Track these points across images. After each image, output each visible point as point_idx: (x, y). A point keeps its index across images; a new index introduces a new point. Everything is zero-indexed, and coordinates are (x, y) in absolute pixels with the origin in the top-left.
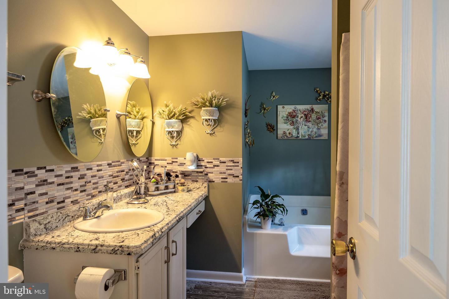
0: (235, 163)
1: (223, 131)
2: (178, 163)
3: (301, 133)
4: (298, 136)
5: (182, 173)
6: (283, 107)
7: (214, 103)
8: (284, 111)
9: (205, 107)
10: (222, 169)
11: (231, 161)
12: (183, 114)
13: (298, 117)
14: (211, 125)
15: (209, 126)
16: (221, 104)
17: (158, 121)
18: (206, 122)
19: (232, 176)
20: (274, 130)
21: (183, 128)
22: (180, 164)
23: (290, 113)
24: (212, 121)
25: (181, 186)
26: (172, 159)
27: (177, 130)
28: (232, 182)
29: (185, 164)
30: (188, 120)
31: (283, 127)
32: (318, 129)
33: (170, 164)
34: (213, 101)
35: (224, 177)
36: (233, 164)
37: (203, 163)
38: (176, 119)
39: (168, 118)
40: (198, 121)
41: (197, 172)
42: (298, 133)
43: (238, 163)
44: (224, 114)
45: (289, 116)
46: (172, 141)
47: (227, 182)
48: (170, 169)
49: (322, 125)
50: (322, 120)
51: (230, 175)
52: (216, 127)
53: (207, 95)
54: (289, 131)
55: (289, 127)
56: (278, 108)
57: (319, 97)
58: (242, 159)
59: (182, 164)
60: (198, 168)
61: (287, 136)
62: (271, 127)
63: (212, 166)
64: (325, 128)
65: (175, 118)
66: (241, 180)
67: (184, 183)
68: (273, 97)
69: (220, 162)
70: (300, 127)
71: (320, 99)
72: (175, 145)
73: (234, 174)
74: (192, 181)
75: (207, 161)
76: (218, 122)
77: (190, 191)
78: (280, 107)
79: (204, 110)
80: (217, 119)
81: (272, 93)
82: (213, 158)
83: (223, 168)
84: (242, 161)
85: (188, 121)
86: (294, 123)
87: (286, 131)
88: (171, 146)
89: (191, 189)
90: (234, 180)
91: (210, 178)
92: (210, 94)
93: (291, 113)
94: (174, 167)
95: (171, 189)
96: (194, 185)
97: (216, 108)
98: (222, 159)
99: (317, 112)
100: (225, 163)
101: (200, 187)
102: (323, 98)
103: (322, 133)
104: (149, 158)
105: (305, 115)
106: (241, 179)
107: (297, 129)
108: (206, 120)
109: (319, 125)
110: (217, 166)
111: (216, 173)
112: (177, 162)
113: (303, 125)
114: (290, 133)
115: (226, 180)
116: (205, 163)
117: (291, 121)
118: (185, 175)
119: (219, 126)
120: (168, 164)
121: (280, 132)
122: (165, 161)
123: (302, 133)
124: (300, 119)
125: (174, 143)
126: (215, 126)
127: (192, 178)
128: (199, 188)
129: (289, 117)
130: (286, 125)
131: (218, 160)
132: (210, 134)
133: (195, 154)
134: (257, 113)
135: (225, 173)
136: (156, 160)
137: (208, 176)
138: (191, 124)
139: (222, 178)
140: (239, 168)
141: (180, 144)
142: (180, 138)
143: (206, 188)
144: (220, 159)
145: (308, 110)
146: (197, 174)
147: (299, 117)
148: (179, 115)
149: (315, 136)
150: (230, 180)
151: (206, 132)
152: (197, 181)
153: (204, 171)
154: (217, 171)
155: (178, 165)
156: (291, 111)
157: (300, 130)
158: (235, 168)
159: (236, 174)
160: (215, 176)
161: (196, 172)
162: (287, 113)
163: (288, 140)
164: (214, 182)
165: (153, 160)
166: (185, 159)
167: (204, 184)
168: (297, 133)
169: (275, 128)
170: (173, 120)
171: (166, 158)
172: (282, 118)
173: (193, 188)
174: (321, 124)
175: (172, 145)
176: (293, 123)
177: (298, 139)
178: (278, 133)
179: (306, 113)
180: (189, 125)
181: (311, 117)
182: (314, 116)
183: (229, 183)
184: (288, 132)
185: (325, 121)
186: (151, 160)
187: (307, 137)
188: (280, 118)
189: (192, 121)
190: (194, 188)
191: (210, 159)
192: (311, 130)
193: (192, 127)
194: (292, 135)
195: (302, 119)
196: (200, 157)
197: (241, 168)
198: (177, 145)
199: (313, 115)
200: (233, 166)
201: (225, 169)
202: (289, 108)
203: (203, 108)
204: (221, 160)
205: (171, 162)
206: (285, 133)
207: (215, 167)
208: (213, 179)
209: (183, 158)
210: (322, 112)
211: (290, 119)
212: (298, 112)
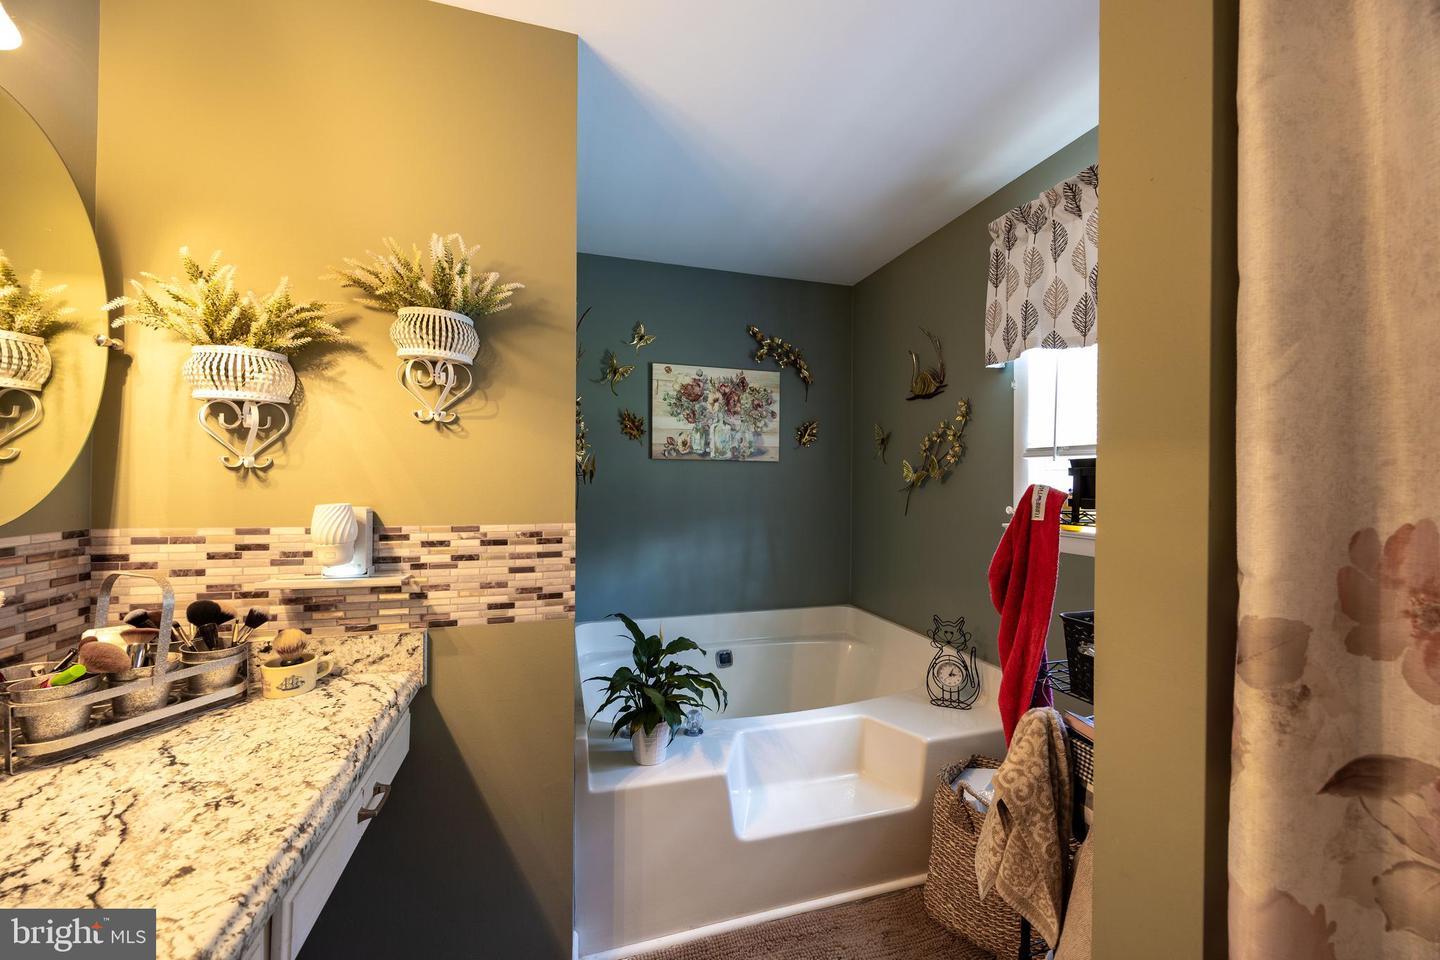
0: (548, 541)
1: (493, 416)
2: (274, 553)
3: (715, 443)
4: (708, 450)
5: (294, 597)
6: (668, 370)
7: (459, 290)
8: (669, 379)
9: (412, 304)
10: (492, 570)
11: (532, 535)
12: (299, 326)
13: (706, 399)
14: (442, 387)
15: (435, 391)
16: (488, 300)
17: (150, 350)
18: (419, 372)
19: (535, 595)
20: (642, 432)
21: (299, 392)
22: (284, 554)
23: (685, 387)
24: (446, 370)
25: (283, 664)
26: (239, 532)
27: (265, 398)
28: (533, 618)
29: (308, 554)
30: (327, 358)
31: (667, 425)
32: (757, 434)
33: (226, 556)
34: (450, 281)
35: (503, 599)
36: (540, 548)
37: (400, 546)
38: (258, 345)
39: (205, 337)
40: (380, 367)
41: (374, 590)
42: (707, 444)
43: (559, 541)
44: (499, 347)
45: (684, 394)
46: (238, 452)
47: (511, 620)
48: (227, 581)
49: (766, 425)
50: (766, 411)
51: (524, 590)
52: (467, 395)
53: (427, 250)
54: (683, 437)
55: (683, 427)
56: (654, 372)
57: (758, 350)
58: (574, 525)
59: (295, 554)
60: (378, 572)
61: (677, 451)
62: (633, 423)
63: (447, 559)
64: (772, 432)
65: (252, 339)
66: (571, 608)
67: (303, 646)
68: (640, 340)
69: (483, 543)
70: (712, 430)
71: (761, 356)
72: (254, 470)
73: (540, 589)
74: (348, 629)
75: (424, 537)
76: (472, 377)
77: (337, 674)
78: (658, 369)
79: (409, 319)
80: (470, 362)
81: (638, 326)
82: (449, 527)
83: (494, 567)
84: (573, 533)
85: (329, 363)
86: (697, 416)
87: (676, 437)
88: (233, 474)
89: (342, 664)
90: (540, 610)
91: (438, 610)
92: (438, 250)
93: (690, 387)
94: (247, 571)
95: (217, 687)
96: (355, 648)
97: (467, 315)
98: (493, 530)
99: (753, 390)
100: (504, 542)
101: (386, 652)
102: (770, 353)
103: (766, 445)
104: (94, 533)
105: (724, 394)
106: (572, 602)
107: (705, 432)
108: (419, 365)
109: (759, 425)
110: (471, 558)
111: (462, 586)
112: (265, 547)
113: (718, 421)
114: (684, 444)
115: (510, 613)
116: (410, 546)
117: (687, 408)
118: (307, 605)
119: (477, 393)
120: (210, 557)
121: (659, 440)
122: (192, 547)
123: (718, 445)
124: (713, 405)
125: (248, 460)
126: (460, 394)
127: (349, 614)
128: (381, 658)
129: (684, 399)
130: (674, 419)
131: (472, 534)
132: (438, 423)
133: (362, 513)
134: (591, 380)
135: (502, 585)
136: (135, 541)
137: (426, 603)
138: (343, 379)
139: (491, 607)
140: (565, 560)
141: (283, 467)
142: (282, 438)
143: (419, 657)
144: (484, 528)
145: (732, 382)
146: (373, 598)
147: (710, 400)
148: (276, 328)
149: (748, 452)
150: (526, 612)
151: (416, 414)
152: (374, 628)
153: (406, 583)
154: (470, 579)
155: (273, 563)
156: (688, 381)
157: (711, 436)
158: (547, 561)
159: (551, 584)
160: (462, 600)
161: (367, 591)
162: (677, 387)
163: (683, 461)
164: (454, 623)
165: (119, 540)
166: (308, 531)
167: (405, 640)
168: (703, 442)
169: (645, 427)
170: (241, 350)
171: (201, 533)
172: (665, 399)
173: (351, 662)
174: (763, 422)
175: (236, 469)
176: (692, 417)
177: (707, 458)
178: (654, 442)
179: (727, 390)
180: (331, 380)
181: (739, 401)
182: (746, 400)
183: (522, 623)
184: (679, 441)
185: (773, 414)
186: (104, 541)
187: (729, 455)
188: (657, 400)
189: (345, 365)
190: (357, 661)
191: (434, 531)
192: (738, 436)
193: (350, 391)
194: (691, 448)
195: (716, 404)
196: (389, 522)
197: (573, 560)
198: (265, 469)
199: (744, 396)
200: (540, 555)
201: (506, 570)
202: (685, 374)
203: (403, 311)
204: (485, 535)
205: (231, 549)
206: (671, 441)
207: (461, 564)
208: (448, 614)
209: (302, 530)
210: (765, 390)
211: (686, 404)
212: (706, 386)
